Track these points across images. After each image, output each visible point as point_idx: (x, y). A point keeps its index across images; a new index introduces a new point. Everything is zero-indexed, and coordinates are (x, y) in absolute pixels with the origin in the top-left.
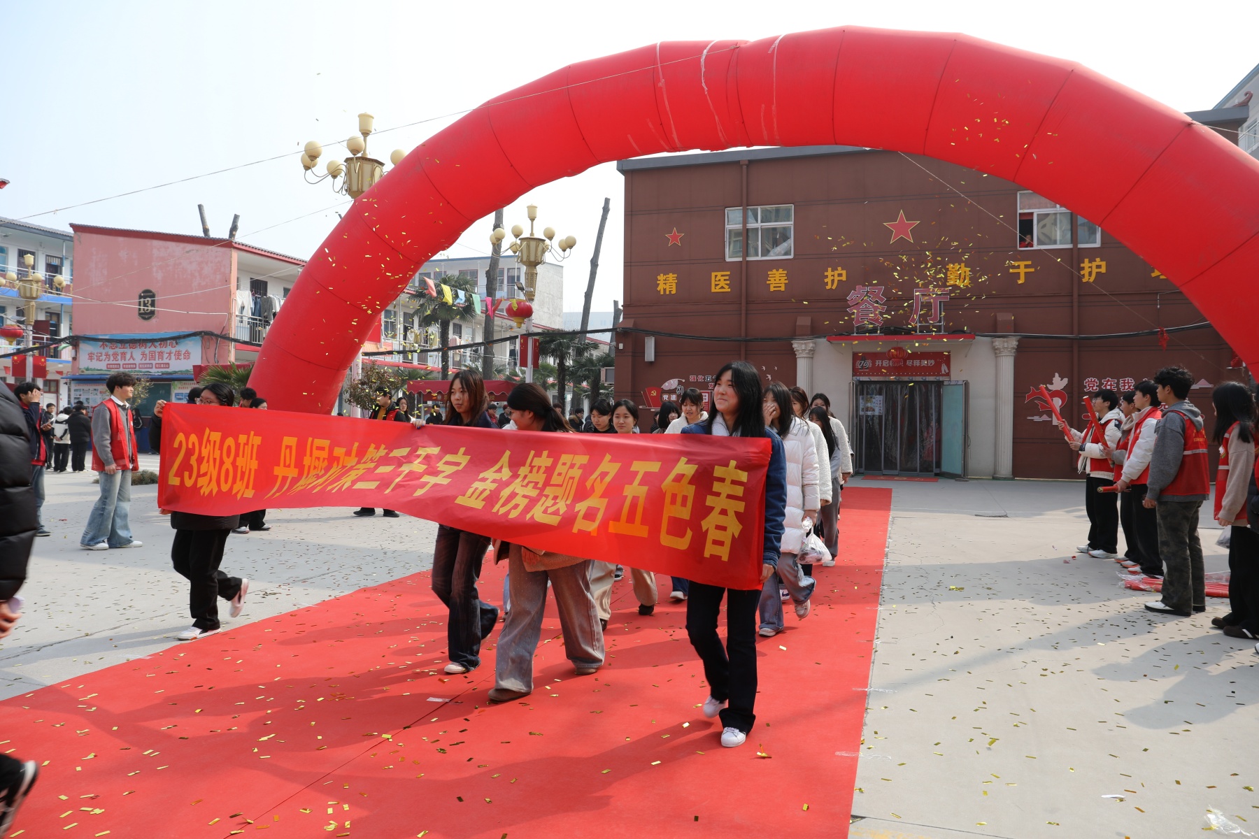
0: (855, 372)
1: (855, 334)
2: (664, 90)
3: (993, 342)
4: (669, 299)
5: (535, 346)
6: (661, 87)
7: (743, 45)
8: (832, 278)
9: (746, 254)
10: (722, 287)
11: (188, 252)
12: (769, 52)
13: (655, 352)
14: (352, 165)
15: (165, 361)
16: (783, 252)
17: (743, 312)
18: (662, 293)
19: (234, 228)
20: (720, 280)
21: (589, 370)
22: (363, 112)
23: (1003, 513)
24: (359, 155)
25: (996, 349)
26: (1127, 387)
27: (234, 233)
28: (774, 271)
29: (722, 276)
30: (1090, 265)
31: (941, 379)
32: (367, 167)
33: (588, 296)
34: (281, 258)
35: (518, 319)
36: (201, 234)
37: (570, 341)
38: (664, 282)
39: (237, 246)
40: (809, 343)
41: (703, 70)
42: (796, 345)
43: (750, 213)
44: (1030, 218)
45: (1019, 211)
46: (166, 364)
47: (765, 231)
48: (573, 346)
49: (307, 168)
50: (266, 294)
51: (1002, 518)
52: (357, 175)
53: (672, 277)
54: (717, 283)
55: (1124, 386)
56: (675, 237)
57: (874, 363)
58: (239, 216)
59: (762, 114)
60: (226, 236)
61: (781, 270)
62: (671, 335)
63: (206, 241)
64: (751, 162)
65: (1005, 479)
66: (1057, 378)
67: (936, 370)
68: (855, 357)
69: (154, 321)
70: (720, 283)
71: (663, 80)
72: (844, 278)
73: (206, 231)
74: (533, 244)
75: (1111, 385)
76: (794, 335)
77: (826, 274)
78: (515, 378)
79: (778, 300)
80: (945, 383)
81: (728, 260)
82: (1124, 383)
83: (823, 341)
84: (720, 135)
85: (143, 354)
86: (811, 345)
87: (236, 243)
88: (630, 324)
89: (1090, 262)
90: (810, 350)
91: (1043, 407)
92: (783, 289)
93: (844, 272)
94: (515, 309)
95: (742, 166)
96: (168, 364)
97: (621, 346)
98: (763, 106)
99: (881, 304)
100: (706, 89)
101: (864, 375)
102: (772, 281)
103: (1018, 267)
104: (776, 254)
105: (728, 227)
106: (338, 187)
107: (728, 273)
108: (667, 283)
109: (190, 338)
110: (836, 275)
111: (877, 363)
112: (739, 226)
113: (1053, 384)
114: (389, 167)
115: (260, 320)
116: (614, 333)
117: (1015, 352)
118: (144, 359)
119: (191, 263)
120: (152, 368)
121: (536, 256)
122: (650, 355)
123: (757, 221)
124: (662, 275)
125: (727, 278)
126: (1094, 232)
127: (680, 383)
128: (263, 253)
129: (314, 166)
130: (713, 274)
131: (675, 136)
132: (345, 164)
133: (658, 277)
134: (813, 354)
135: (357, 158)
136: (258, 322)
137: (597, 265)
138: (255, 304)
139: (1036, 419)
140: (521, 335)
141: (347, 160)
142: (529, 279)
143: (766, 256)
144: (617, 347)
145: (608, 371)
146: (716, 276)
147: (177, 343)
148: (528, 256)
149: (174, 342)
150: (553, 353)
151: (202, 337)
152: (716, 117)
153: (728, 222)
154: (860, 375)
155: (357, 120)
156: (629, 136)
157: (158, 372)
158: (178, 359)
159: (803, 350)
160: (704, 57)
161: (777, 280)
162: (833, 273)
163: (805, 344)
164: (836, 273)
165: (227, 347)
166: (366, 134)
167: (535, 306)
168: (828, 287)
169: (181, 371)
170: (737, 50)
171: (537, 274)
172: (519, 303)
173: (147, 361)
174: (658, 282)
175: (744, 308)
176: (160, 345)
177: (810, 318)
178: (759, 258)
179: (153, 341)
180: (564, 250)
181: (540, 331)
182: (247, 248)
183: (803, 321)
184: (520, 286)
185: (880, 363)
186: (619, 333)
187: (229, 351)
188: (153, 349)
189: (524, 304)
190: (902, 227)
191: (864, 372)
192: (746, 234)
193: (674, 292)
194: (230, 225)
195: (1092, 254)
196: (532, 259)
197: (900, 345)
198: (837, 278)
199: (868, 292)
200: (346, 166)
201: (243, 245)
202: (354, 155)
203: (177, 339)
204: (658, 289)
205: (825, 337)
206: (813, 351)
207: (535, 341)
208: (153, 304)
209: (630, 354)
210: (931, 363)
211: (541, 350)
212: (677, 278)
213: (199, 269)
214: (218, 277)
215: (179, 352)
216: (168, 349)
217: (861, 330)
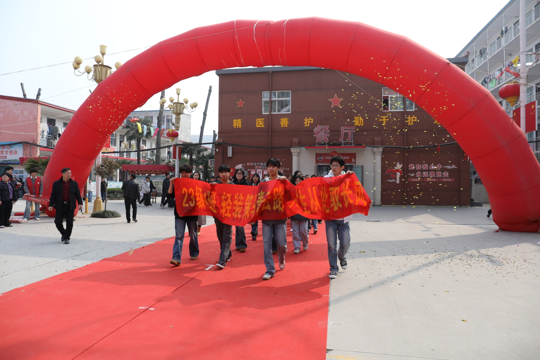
0: (317, 161)
1: (317, 146)
2: (238, 40)
3: (373, 149)
4: (238, 130)
5: (179, 150)
6: (236, 39)
7: (271, 23)
8: (307, 122)
9: (271, 111)
10: (261, 125)
11: (16, 105)
12: (282, 26)
13: (232, 153)
14: (97, 68)
16: (287, 111)
17: (270, 136)
18: (235, 127)
19: (39, 95)
20: (260, 122)
21: (203, 160)
22: (102, 44)
23: (378, 220)
24: (100, 64)
25: (374, 152)
26: (425, 168)
27: (39, 97)
28: (283, 118)
29: (261, 120)
30: (411, 118)
31: (352, 164)
32: (104, 69)
33: (202, 128)
34: (62, 109)
35: (172, 138)
36: (23, 97)
37: (195, 148)
38: (236, 123)
39: (40, 103)
40: (297, 149)
41: (254, 32)
42: (292, 150)
43: (273, 94)
44: (387, 99)
45: (383, 96)
46: (5, 156)
47: (279, 101)
48: (196, 150)
49: (75, 68)
50: (55, 125)
51: (378, 222)
52: (99, 72)
53: (239, 121)
54: (258, 123)
55: (424, 167)
56: (241, 104)
57: (324, 158)
58: (41, 89)
59: (279, 52)
60: (35, 98)
61: (286, 118)
62: (239, 145)
63: (25, 100)
64: (273, 72)
65: (378, 206)
66: (398, 164)
67: (350, 161)
68: (317, 155)
70: (260, 123)
71: (237, 36)
72: (312, 122)
73: (25, 95)
74: (179, 105)
75: (419, 167)
76: (291, 146)
77: (305, 120)
78: (170, 164)
79: (284, 131)
80: (354, 166)
81: (263, 113)
82: (424, 166)
83: (303, 148)
84: (262, 60)
86: (298, 150)
87: (40, 101)
88: (221, 141)
89: (411, 117)
90: (298, 152)
91: (393, 176)
92: (286, 126)
93: (312, 120)
94: (171, 133)
95: (269, 74)
96: (6, 156)
97: (217, 150)
98: (280, 48)
99: (327, 133)
100: (256, 41)
101: (321, 163)
102: (282, 123)
103: (383, 118)
104: (284, 111)
105: (263, 99)
106: (90, 78)
107: (263, 119)
108: (237, 123)
109: (17, 145)
110: (309, 121)
111: (326, 158)
112: (268, 99)
113: (396, 166)
114: (114, 70)
115: (52, 137)
116: (214, 144)
117: (381, 154)
119: (17, 110)
121: (180, 111)
122: (230, 154)
123: (276, 98)
124: (235, 120)
125: (263, 121)
126: (412, 105)
127: (243, 166)
128: (53, 106)
129: (79, 68)
130: (257, 120)
131: (242, 61)
132: (94, 67)
133: (233, 120)
134: (299, 154)
135: (99, 65)
136: (51, 138)
137: (206, 115)
138: (50, 129)
139: (390, 181)
140: (173, 145)
141: (94, 66)
142: (177, 121)
143: (279, 112)
144: (215, 151)
145: (212, 161)
146: (258, 120)
147: (10, 147)
148: (177, 111)
149: (9, 146)
150: (187, 153)
151: (23, 144)
152: (260, 53)
153: (263, 97)
154: (319, 163)
155: (99, 48)
156: (222, 60)
157: (1, 160)
158: (11, 154)
159: (295, 152)
160: (255, 27)
161: (284, 123)
162: (307, 120)
163: (296, 149)
164: (309, 120)
165: (36, 149)
166: (103, 54)
167: (179, 132)
168: (305, 126)
169: (13, 160)
170: (269, 25)
171: (180, 118)
172: (173, 130)
174: (233, 123)
175: (270, 134)
176: (2, 147)
177: (298, 139)
178: (277, 113)
180: (192, 108)
181: (182, 143)
182: (46, 104)
183: (296, 140)
184: (173, 123)
185: (327, 158)
186: (215, 144)
187: (37, 151)
189: (175, 131)
190: (336, 101)
191: (321, 162)
192: (271, 102)
193: (240, 127)
194: (37, 93)
195: (411, 114)
196: (178, 112)
197: (336, 150)
198: (309, 122)
199: (322, 128)
200: (94, 69)
201: (43, 102)
202: (98, 63)
203: (11, 145)
204: (233, 126)
205: (304, 147)
206: (300, 152)
207: (180, 148)
209: (221, 153)
210: (348, 158)
211: (182, 152)
212: (242, 121)
213: (21, 113)
214: (31, 117)
215: (11, 151)
216: (6, 150)
217: (319, 144)
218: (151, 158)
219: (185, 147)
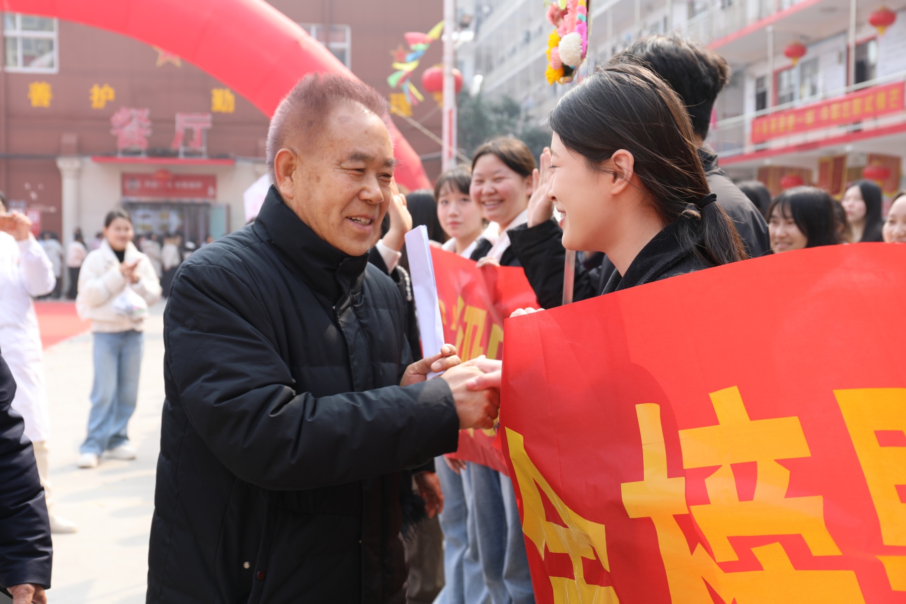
0: (124, 192)
1: (120, 156)
8: (98, 96)
9: (4, 63)
16: (46, 65)
28: (37, 85)
31: (208, 201)
40: (74, 162)
42: (62, 163)
43: (8, 19)
47: (25, 40)
57: (142, 184)
61: (44, 85)
67: (203, 192)
68: (126, 178)
72: (111, 97)
76: (60, 151)
77: (92, 91)
79: (41, 117)
80: (212, 205)
83: (88, 161)
86: (77, 164)
90: (76, 169)
92: (46, 104)
93: (111, 91)
99: (145, 127)
101: (134, 196)
102: (35, 95)
104: (39, 67)
110: (102, 94)
111: (146, 184)
123: (16, 29)
134: (80, 173)
143: (27, 67)
154: (129, 196)
159: (69, 169)
161: (40, 96)
162: (99, 91)
163: (71, 162)
164: (103, 91)
168: (95, 106)
177: (75, 136)
178: (19, 69)
183: (70, 139)
185: (149, 184)
191: (133, 193)
197: (167, 167)
198: (104, 98)
199: (132, 115)
205: (91, 156)
206: (80, 170)
210: (198, 185)
217: (126, 152)
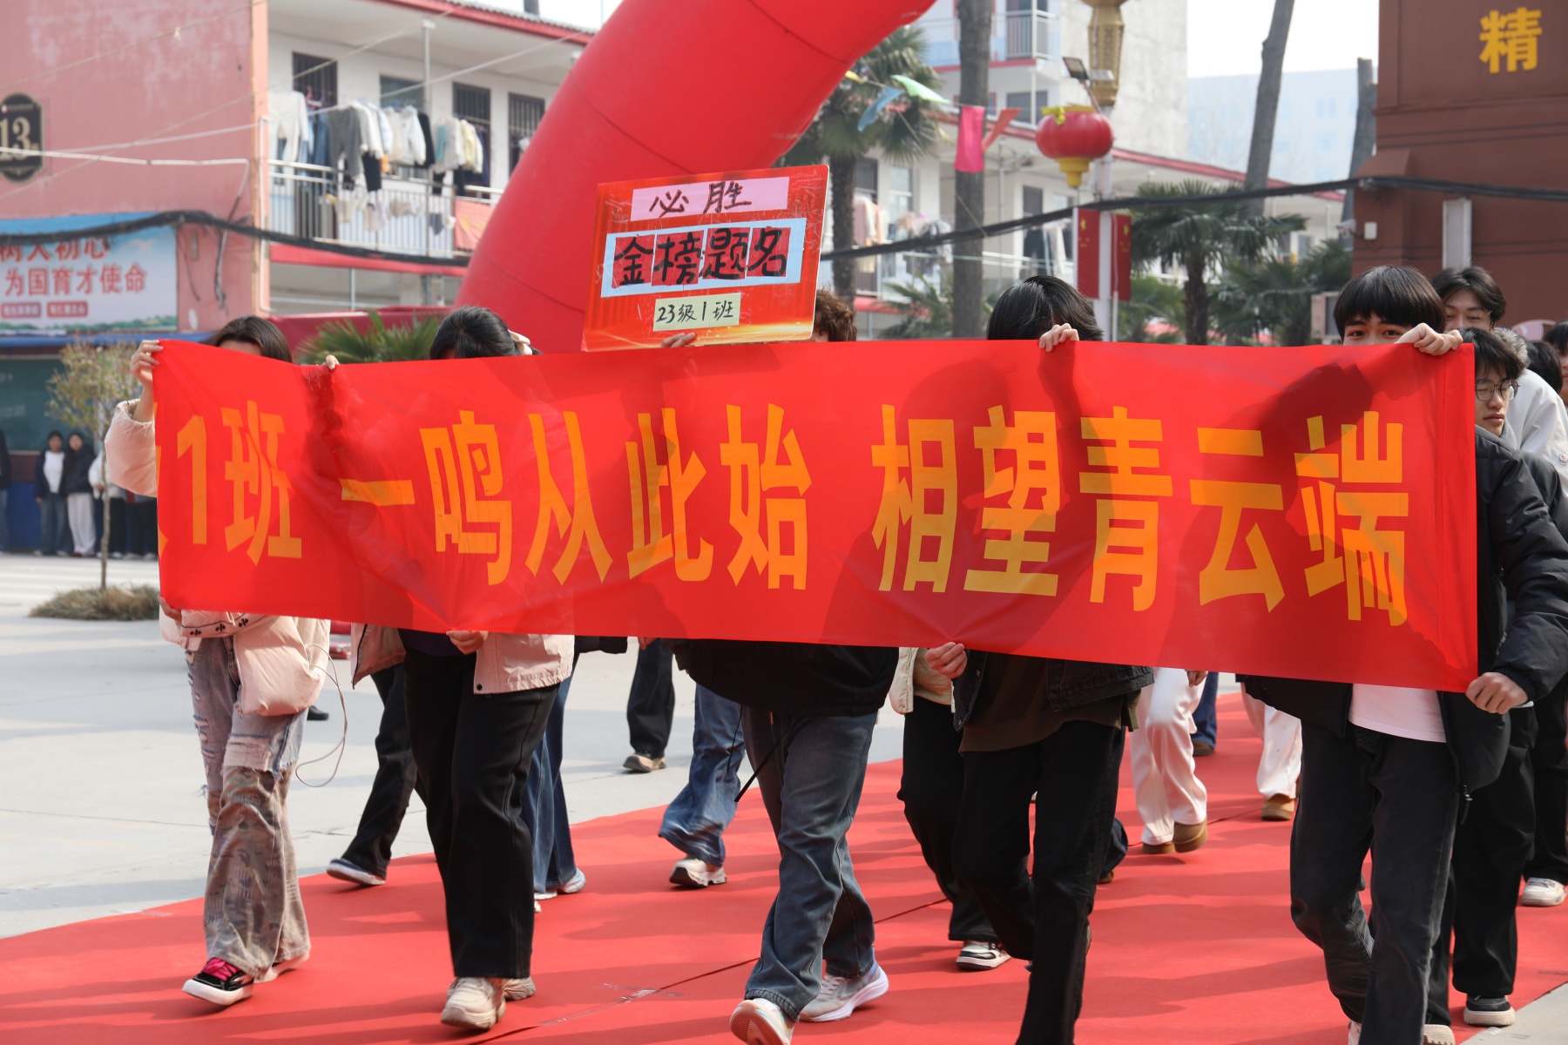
4: (1516, 84)
5: (1119, 240)
13: (1473, 243)
15: (76, 296)
18: (1495, 67)
21: (1276, 299)
35: (1073, 164)
37: (1222, 217)
38: (1501, 35)
46: (78, 304)
50: (333, 100)
53: (1525, 21)
62: (1520, 193)
69: (39, 182)
85: (13, 277)
88: (1395, 165)
96: (85, 304)
97: (1371, 231)
108: (1511, 39)
109: (144, 232)
115: (329, 176)
116: (1352, 193)
118: (15, 291)
120: (38, 315)
122: (1458, 250)
124: (1494, 14)
133: (1485, 23)
136: (322, 181)
138: (315, 127)
140: (1083, 206)
142: (1102, 45)
144: (1359, 234)
147: (107, 246)
149: (99, 243)
150: (1170, 252)
151: (178, 228)
157: (56, 327)
158: (112, 288)
165: (247, 255)
167: (1115, 119)
169: (121, 325)
171: (1122, 28)
172: (1074, 114)
173: (26, 297)
174: (1483, 37)
176: (60, 250)
179: (38, 240)
181: (1133, 193)
184: (1076, 67)
186: (1363, 190)
187: (255, 268)
188: (39, 261)
189: (1089, 121)
193: (1531, 63)
203: (109, 233)
204: (1484, 57)
207: (1121, 222)
208: (35, 138)
209: (1399, 252)
211: (1133, 247)
212: (1542, 22)
213: (160, 34)
214: (217, 56)
215: (113, 269)
216: (82, 262)
218: (920, 287)
219: (1156, 214)
